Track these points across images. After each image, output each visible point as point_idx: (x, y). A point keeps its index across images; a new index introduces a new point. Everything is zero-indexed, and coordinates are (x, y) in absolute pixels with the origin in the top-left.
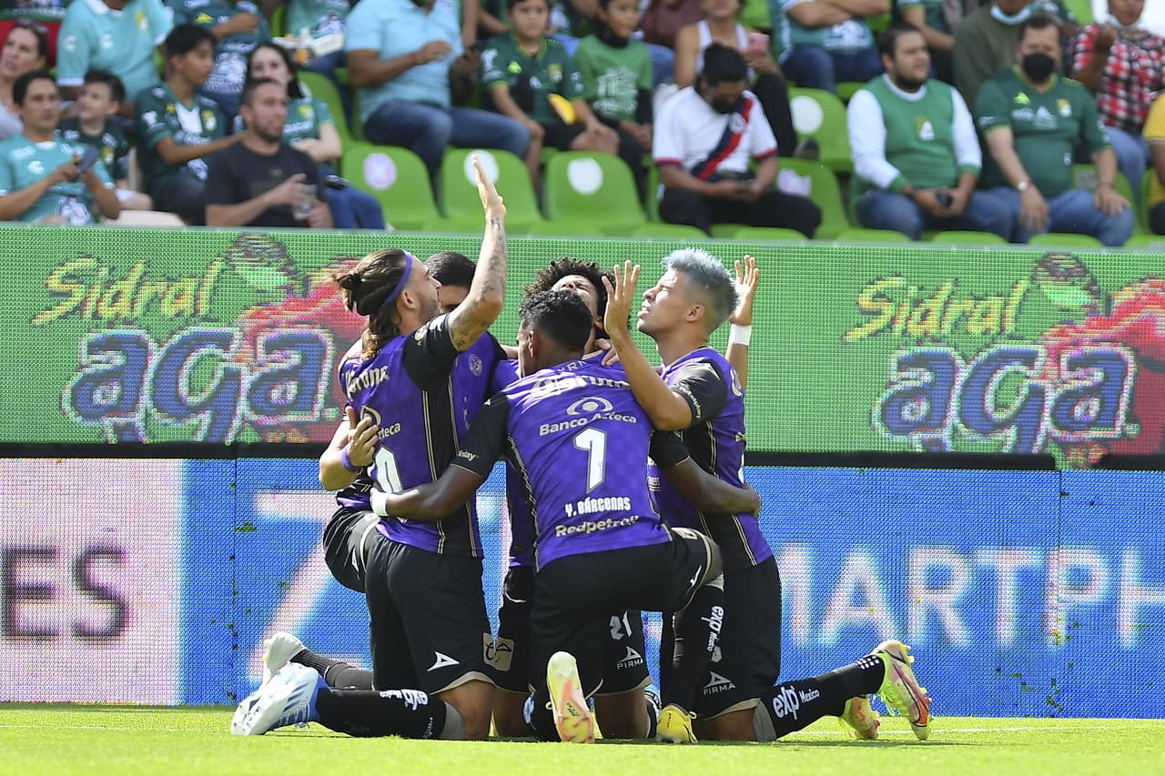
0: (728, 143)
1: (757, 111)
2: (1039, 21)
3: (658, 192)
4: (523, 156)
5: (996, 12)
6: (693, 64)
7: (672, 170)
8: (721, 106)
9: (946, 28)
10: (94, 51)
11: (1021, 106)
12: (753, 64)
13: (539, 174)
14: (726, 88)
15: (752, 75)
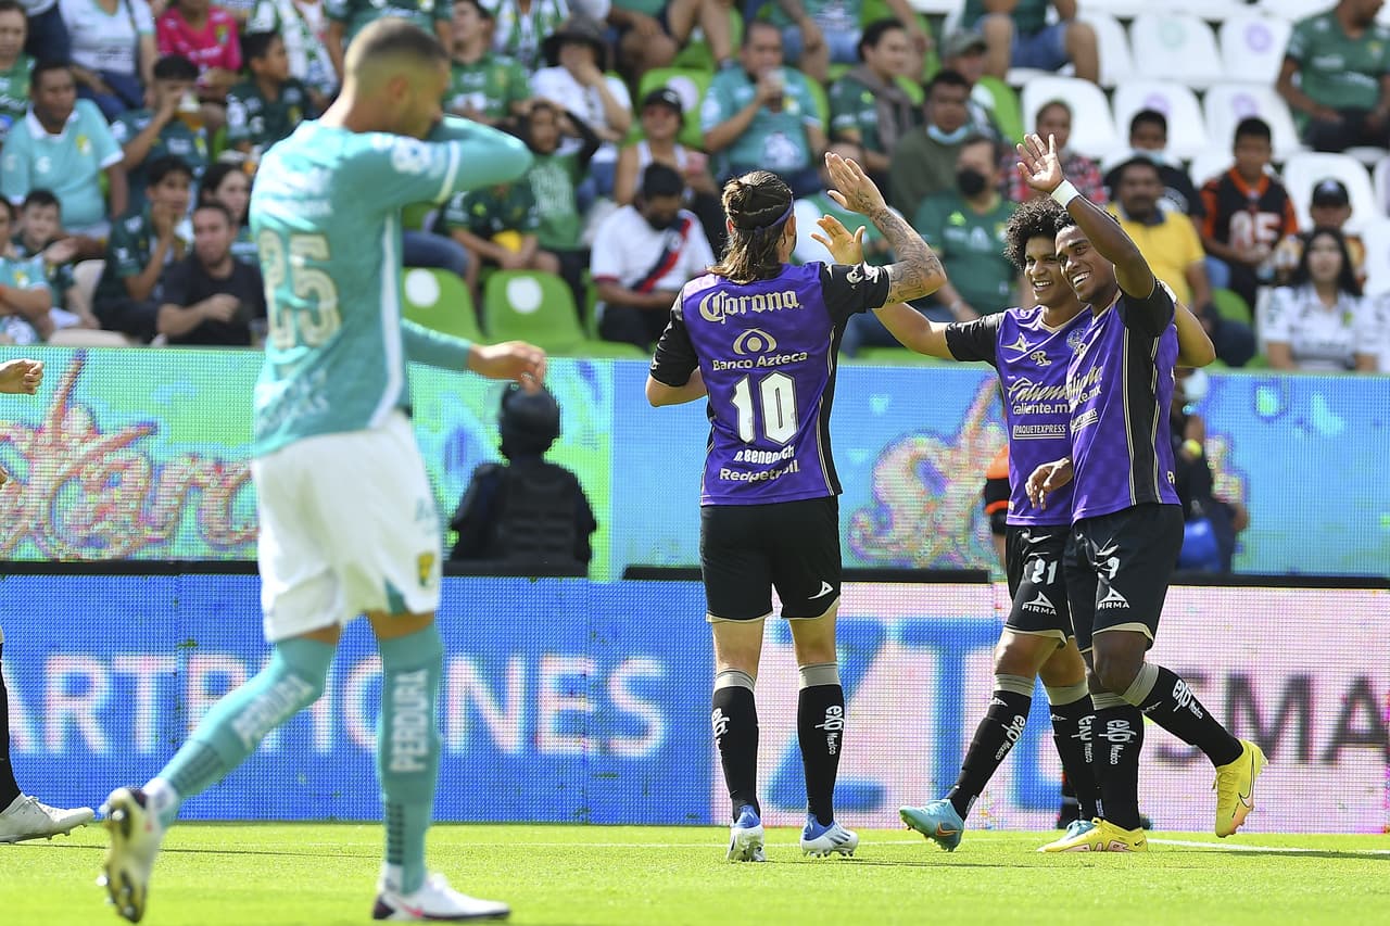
0: (666, 261)
1: (696, 232)
2: (974, 139)
3: (597, 310)
4: (461, 273)
5: (934, 132)
6: (631, 183)
7: (608, 287)
8: (657, 223)
9: (880, 148)
10: (32, 173)
11: (955, 227)
12: (690, 182)
13: (479, 293)
14: (661, 204)
15: (688, 195)
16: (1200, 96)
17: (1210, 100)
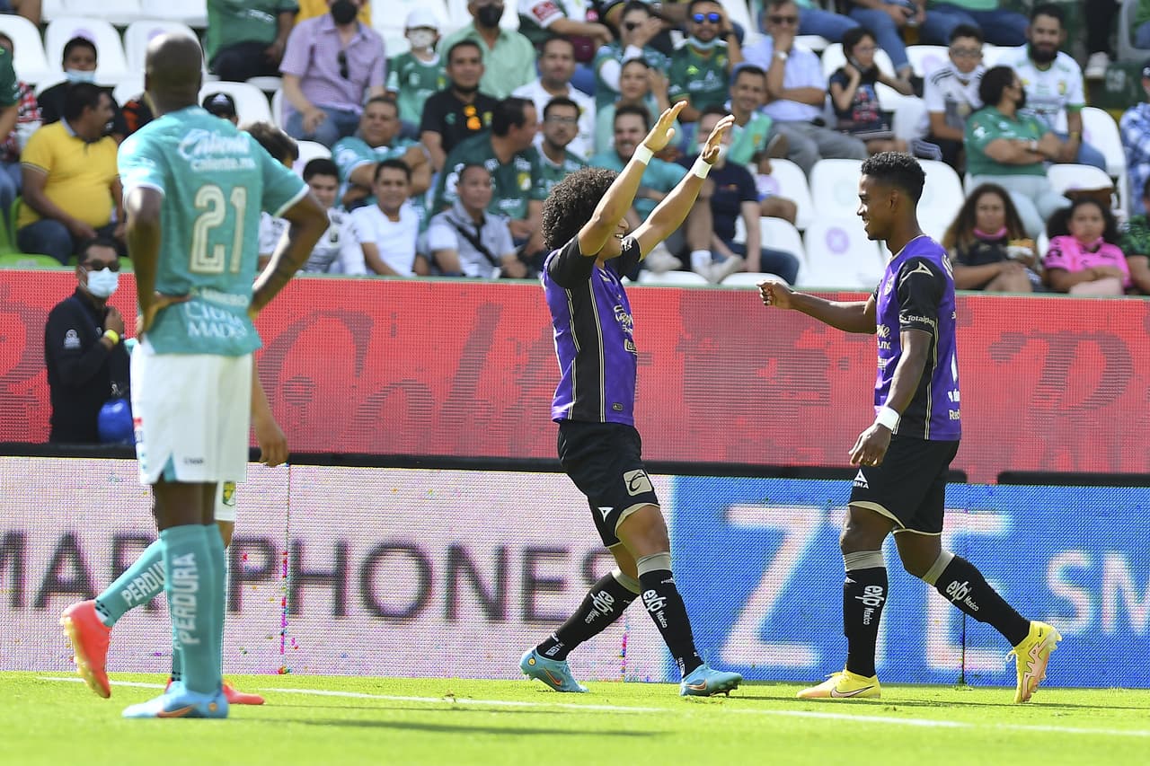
16: (121, 31)
17: (129, 34)
